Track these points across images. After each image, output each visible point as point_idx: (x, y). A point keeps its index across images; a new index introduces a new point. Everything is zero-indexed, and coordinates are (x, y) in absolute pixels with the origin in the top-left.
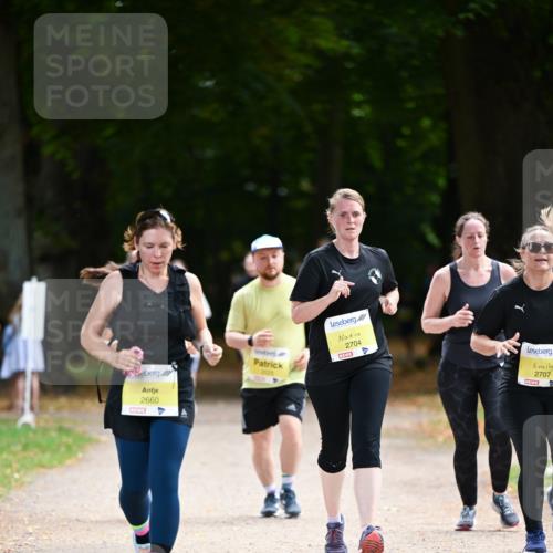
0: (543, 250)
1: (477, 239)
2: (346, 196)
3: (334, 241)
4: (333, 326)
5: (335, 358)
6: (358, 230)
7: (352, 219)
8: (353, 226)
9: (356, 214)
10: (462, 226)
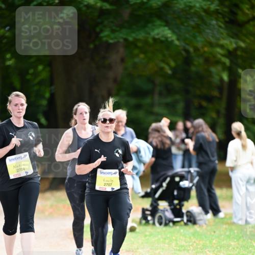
0: (108, 122)
1: (85, 115)
2: (17, 95)
3: (11, 118)
4: (10, 160)
5: (12, 177)
6: (24, 113)
7: (21, 107)
8: (21, 111)
9: (22, 105)
10: (77, 109)
